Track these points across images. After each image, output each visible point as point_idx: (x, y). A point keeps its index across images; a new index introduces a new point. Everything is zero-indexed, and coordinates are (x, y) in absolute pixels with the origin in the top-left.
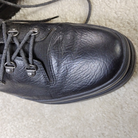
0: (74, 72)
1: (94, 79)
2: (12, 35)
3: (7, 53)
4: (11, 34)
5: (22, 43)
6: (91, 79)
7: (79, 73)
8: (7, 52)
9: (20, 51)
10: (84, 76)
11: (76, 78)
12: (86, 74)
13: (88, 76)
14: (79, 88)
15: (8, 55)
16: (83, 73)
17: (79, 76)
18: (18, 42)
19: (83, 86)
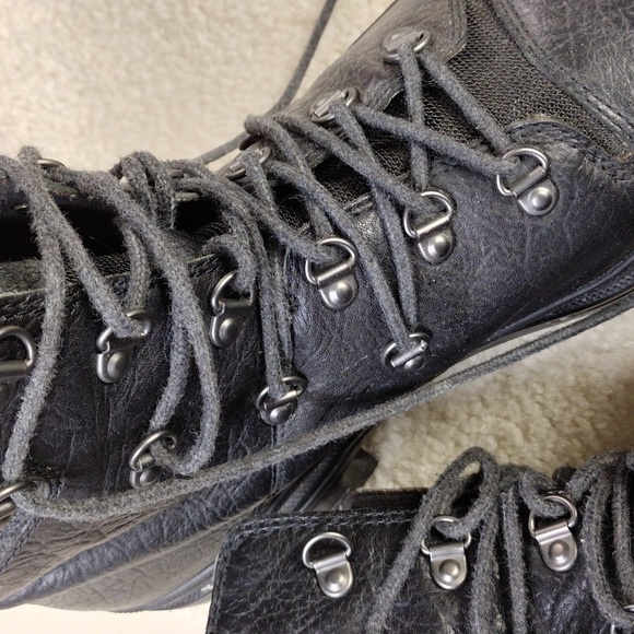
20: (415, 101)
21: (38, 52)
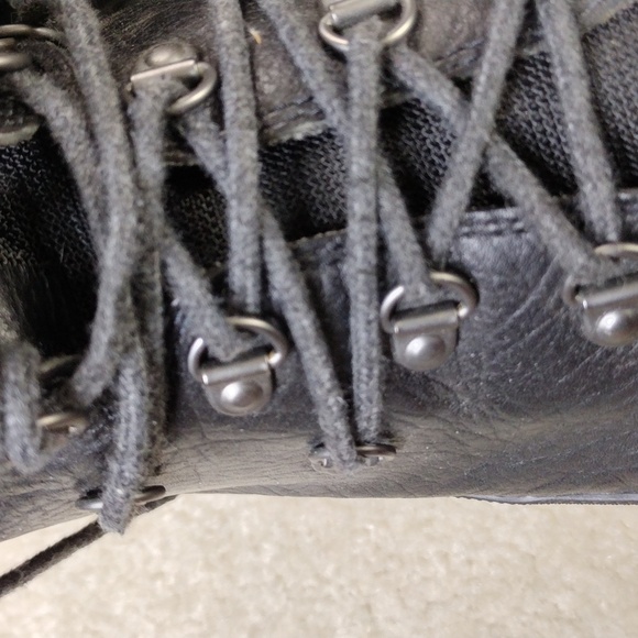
2: (375, 34)
3: (378, 208)
4: (360, 27)
5: (482, 79)
8: (377, 198)
15: (399, 222)
18: (442, 78)
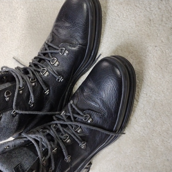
0: (105, 96)
1: (115, 87)
6: (115, 89)
7: (107, 93)
9: (73, 115)
10: (110, 91)
11: (109, 97)
12: (110, 90)
13: (112, 89)
14: (116, 100)
16: (108, 91)
17: (109, 94)
19: (116, 96)
20: (47, 49)
21: (21, 5)
